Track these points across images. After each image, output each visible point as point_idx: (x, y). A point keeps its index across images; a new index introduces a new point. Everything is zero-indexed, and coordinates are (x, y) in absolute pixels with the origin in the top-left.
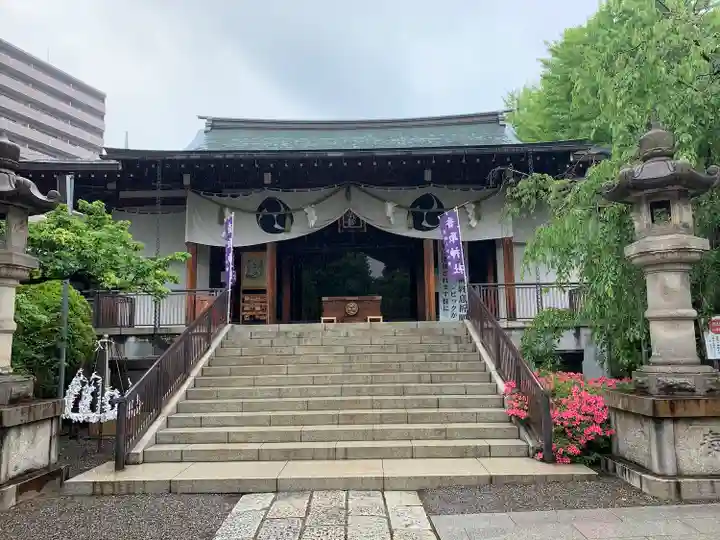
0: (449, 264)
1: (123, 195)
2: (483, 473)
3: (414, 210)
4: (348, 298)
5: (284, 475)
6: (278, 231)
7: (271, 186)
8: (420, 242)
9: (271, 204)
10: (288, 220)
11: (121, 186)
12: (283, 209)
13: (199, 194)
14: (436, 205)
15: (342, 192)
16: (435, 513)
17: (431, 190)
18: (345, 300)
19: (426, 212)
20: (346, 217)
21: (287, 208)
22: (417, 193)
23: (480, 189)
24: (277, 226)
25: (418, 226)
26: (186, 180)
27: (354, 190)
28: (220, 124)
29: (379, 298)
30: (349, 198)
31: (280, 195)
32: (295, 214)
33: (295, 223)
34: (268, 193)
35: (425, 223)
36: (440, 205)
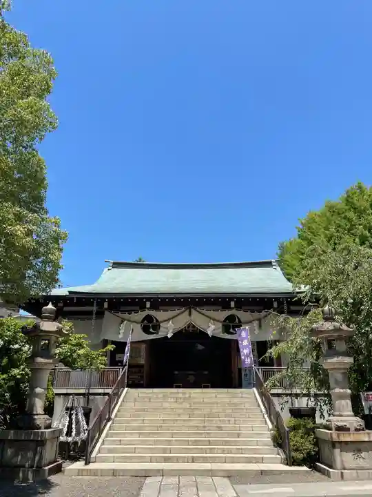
0: (243, 357)
1: (65, 309)
2: (258, 469)
4: (189, 373)
5: (165, 468)
6: (152, 334)
7: (150, 309)
9: (148, 318)
11: (66, 305)
12: (155, 321)
13: (111, 312)
14: (237, 321)
15: (187, 312)
16: (235, 484)
17: (234, 312)
18: (187, 374)
19: (231, 324)
20: (189, 326)
21: (157, 321)
22: (227, 313)
24: (151, 330)
25: (227, 332)
26: (106, 305)
27: (193, 311)
28: (117, 265)
29: (206, 373)
30: (190, 315)
31: (152, 313)
32: (161, 324)
33: (161, 329)
34: (147, 312)
35: (231, 330)
36: (239, 321)
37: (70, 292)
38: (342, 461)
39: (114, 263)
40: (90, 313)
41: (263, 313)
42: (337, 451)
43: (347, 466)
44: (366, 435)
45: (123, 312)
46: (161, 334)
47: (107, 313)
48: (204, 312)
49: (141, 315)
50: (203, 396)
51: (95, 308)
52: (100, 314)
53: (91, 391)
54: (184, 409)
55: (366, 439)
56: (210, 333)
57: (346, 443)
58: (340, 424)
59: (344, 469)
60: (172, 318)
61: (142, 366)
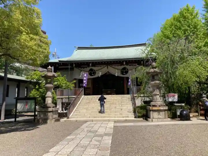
4: (108, 90)
6: (93, 76)
8: (123, 77)
9: (91, 70)
10: (95, 73)
11: (59, 66)
12: (94, 71)
15: (106, 67)
17: (125, 66)
19: (125, 71)
20: (107, 73)
22: (122, 67)
24: (93, 74)
25: (123, 74)
26: (74, 65)
27: (109, 67)
28: (80, 48)
29: (115, 90)
30: (107, 68)
31: (93, 68)
32: (96, 72)
33: (96, 74)
34: (91, 68)
35: (124, 73)
36: (127, 69)
37: (59, 61)
38: (153, 116)
39: (78, 47)
40: (68, 69)
42: (151, 112)
43: (154, 117)
44: (162, 108)
45: (81, 68)
46: (96, 76)
47: (75, 69)
48: (114, 67)
49: (88, 69)
51: (69, 67)
52: (72, 69)
53: (70, 97)
55: (162, 109)
56: (116, 75)
57: (155, 110)
58: (153, 104)
59: (153, 118)
60: (101, 69)
61: (90, 88)
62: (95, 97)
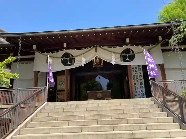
3: (123, 54)
4: (97, 91)
9: (67, 55)
10: (73, 60)
13: (39, 52)
14: (131, 52)
15: (94, 49)
17: (129, 47)
18: (97, 92)
19: (128, 55)
20: (96, 58)
21: (72, 56)
22: (124, 48)
23: (148, 46)
24: (69, 63)
25: (125, 60)
26: (35, 47)
27: (98, 48)
29: (110, 91)
30: (96, 51)
31: (70, 52)
32: (75, 58)
33: (76, 61)
34: (65, 51)
35: (128, 59)
36: (133, 52)
41: (151, 46)
45: (48, 52)
46: (76, 65)
47: (37, 53)
48: (107, 48)
49: (61, 53)
50: (109, 105)
54: (94, 116)
56: (113, 63)
60: (84, 54)
61: (63, 90)
62: (71, 105)
